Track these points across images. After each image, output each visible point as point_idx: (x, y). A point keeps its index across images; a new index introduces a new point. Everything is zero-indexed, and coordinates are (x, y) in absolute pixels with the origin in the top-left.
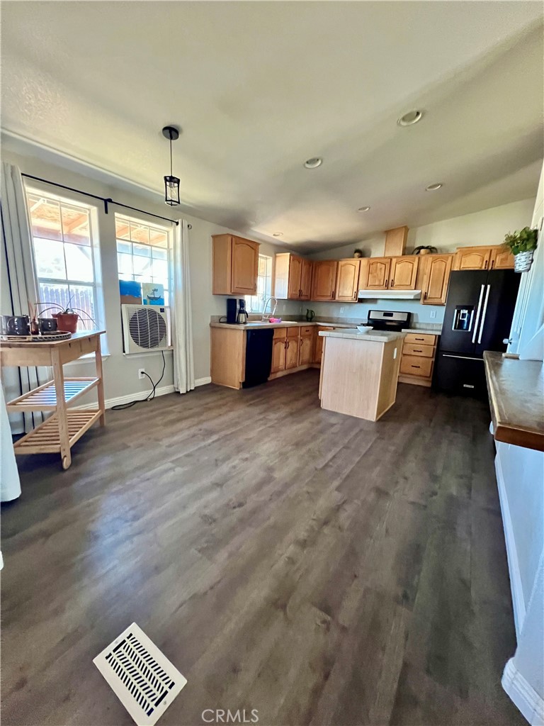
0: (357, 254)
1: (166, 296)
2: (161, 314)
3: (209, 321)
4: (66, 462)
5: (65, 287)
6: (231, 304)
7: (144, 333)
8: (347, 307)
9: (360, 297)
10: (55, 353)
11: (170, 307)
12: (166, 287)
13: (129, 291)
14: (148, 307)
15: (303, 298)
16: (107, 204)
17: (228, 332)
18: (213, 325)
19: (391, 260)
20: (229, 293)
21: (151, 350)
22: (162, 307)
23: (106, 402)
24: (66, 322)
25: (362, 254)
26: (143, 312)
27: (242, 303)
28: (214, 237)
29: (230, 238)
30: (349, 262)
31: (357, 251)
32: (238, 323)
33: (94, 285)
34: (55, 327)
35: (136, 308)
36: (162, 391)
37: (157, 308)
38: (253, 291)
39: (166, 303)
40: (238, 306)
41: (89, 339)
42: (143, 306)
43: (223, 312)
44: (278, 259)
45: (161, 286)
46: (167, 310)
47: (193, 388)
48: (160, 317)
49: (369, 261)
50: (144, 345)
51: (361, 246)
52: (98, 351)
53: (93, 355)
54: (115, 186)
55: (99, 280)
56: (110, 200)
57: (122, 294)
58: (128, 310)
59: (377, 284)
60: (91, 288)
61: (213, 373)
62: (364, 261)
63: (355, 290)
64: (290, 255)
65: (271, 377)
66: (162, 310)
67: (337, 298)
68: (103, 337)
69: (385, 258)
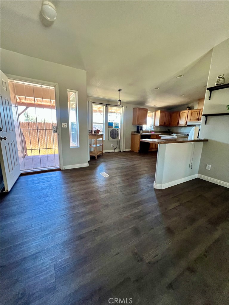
0: (188, 109)
1: (119, 126)
2: (118, 130)
3: (131, 133)
4: (96, 158)
5: (98, 124)
6: (138, 127)
7: (113, 135)
8: (184, 128)
9: (188, 124)
10: (96, 137)
11: (120, 129)
12: (120, 123)
13: (110, 125)
14: (115, 128)
15: (166, 125)
16: (107, 105)
17: (136, 136)
18: (132, 134)
19: (200, 110)
20: (137, 124)
21: (114, 139)
22: (118, 128)
23: (104, 151)
24: (98, 131)
25: (190, 108)
26: (113, 129)
27: (141, 128)
28: (134, 109)
29: (138, 109)
30: (184, 112)
31: (188, 107)
32: (140, 133)
33: (103, 124)
34: (96, 132)
35: (112, 129)
36: (117, 150)
37: (116, 129)
38: (146, 123)
39: (119, 128)
40: (140, 128)
41: (101, 135)
42: (113, 128)
43: (135, 130)
44: (156, 113)
45: (118, 123)
46: (119, 130)
47: (125, 151)
48: (117, 131)
49: (191, 111)
50: (113, 138)
51: (190, 105)
52: (103, 138)
53: (102, 138)
54: (109, 101)
55: (104, 123)
56: (108, 104)
57: (109, 125)
58: (110, 129)
59: (194, 119)
60: (102, 124)
61: (131, 148)
62: (190, 111)
63: (186, 122)
64: (161, 111)
65: (150, 150)
66: (118, 129)
67: (179, 125)
68: (104, 135)
69: (198, 109)
